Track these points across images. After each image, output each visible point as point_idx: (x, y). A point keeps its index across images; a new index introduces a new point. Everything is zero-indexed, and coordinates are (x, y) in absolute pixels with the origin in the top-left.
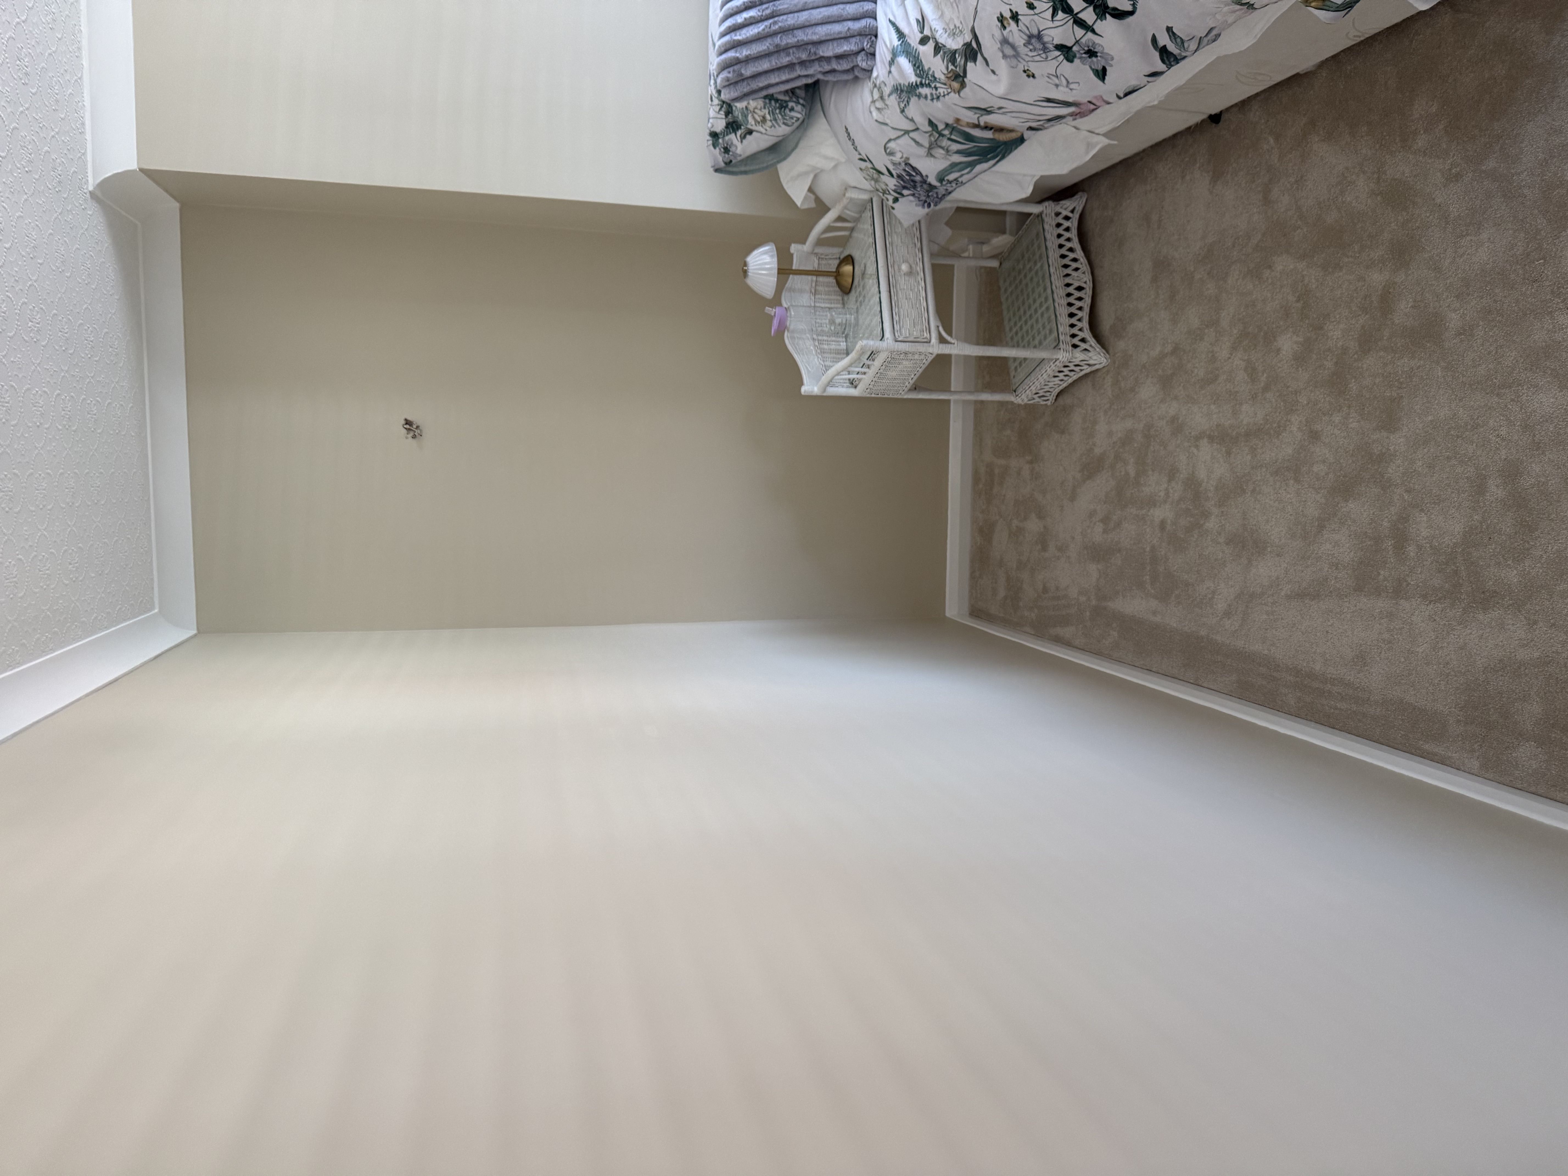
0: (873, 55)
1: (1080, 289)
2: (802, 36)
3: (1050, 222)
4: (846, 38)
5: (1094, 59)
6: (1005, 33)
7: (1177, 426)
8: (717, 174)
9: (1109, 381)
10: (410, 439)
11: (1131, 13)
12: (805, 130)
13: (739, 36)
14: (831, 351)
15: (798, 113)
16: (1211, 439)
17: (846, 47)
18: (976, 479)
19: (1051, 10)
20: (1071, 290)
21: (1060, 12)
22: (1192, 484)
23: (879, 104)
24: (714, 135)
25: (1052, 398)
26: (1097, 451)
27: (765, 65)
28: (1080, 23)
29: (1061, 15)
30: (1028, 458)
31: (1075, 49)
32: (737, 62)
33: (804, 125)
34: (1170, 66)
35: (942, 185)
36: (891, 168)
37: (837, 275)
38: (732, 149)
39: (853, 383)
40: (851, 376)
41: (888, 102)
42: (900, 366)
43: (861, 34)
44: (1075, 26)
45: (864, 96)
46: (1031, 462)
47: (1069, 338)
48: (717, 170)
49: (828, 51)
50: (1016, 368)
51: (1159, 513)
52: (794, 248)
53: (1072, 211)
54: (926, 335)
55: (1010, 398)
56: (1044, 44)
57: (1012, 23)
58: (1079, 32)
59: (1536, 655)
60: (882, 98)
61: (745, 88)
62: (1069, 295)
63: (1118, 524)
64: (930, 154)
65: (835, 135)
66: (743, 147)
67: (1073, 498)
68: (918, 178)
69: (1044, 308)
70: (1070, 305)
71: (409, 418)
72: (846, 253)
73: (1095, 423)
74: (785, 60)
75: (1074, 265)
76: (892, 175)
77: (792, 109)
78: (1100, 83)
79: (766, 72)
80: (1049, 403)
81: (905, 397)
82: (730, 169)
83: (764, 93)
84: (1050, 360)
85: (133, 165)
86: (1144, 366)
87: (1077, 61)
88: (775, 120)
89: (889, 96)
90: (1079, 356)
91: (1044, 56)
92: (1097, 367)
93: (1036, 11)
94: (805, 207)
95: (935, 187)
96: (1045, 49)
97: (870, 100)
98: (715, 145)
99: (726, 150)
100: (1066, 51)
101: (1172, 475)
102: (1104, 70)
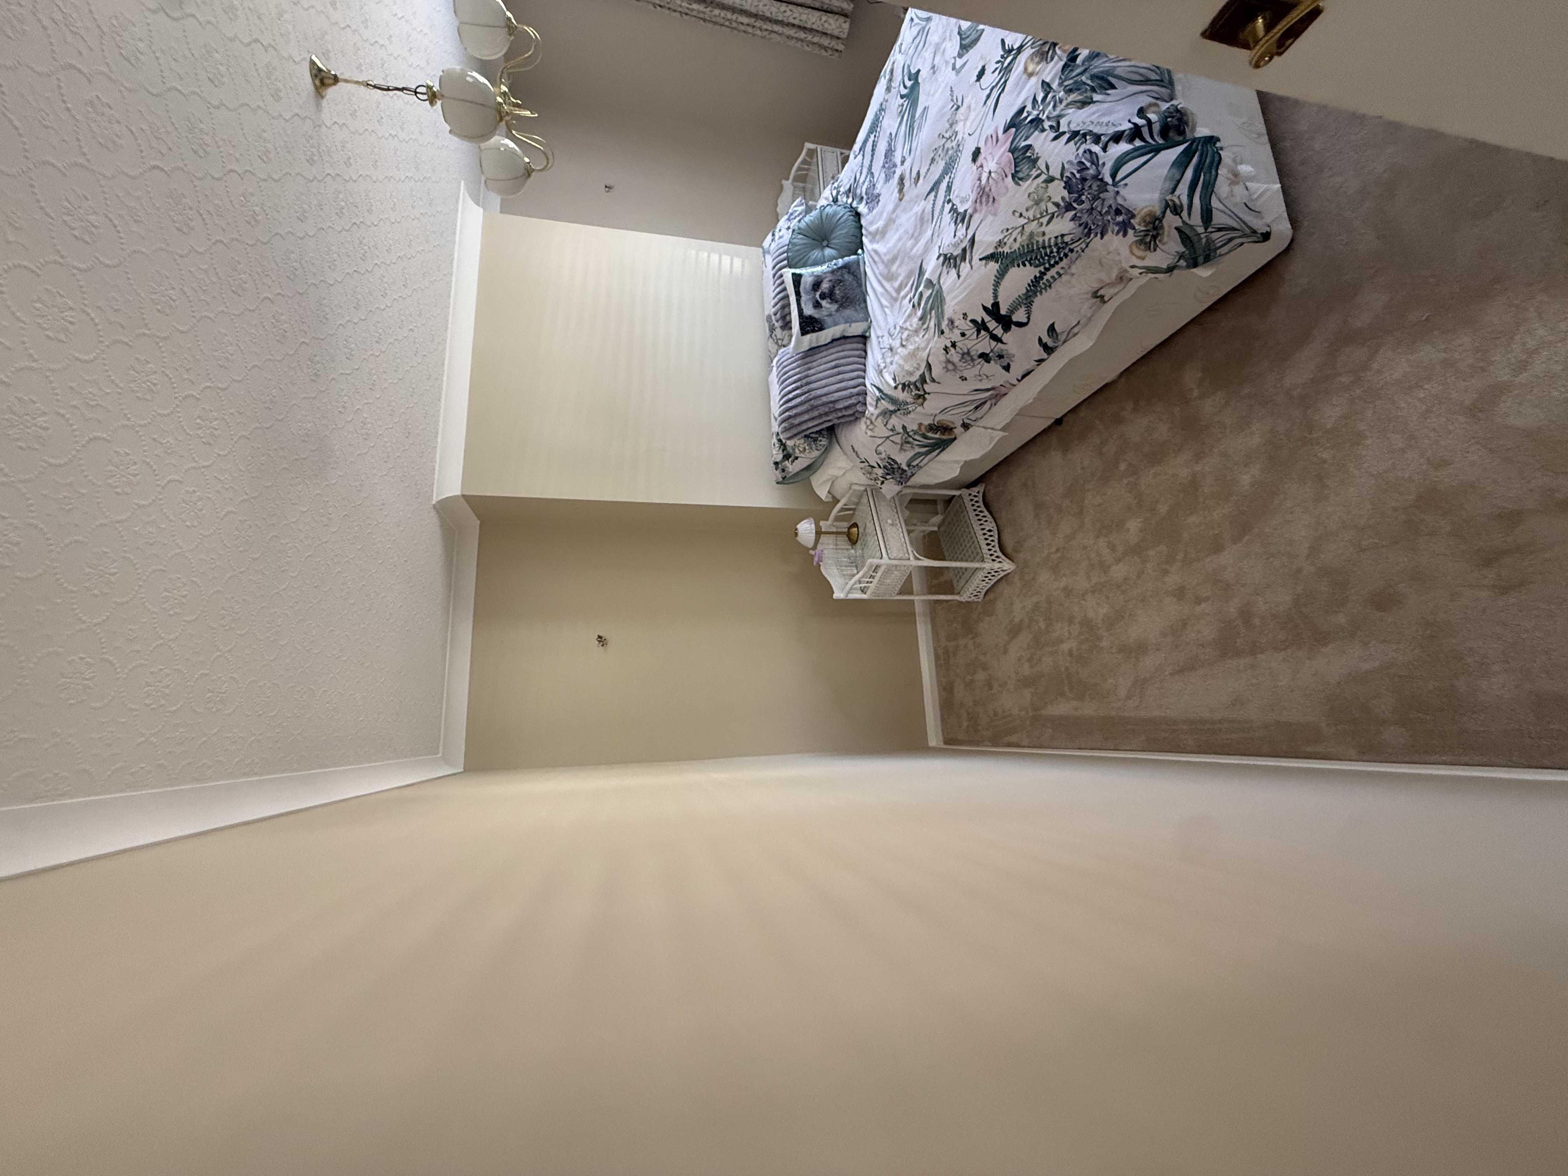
0: (865, 404)
1: (990, 531)
2: (824, 399)
3: (966, 499)
4: (850, 397)
5: (1002, 360)
6: (948, 356)
7: (1068, 592)
8: (778, 485)
9: (1017, 579)
10: (601, 647)
11: (1025, 324)
12: (828, 453)
13: (790, 404)
14: (848, 575)
15: (824, 442)
16: (1093, 592)
17: (850, 402)
18: (937, 657)
19: (976, 333)
20: (985, 531)
21: (982, 331)
22: (1087, 623)
23: (871, 427)
24: (776, 463)
25: (982, 596)
26: (1017, 620)
27: (806, 417)
28: (994, 338)
29: (983, 332)
30: (971, 636)
31: (991, 355)
32: (790, 417)
33: (827, 450)
34: (1049, 354)
35: (910, 469)
36: (879, 462)
37: (848, 535)
38: (786, 469)
39: (863, 591)
40: (863, 585)
41: (876, 424)
42: (893, 575)
43: (858, 394)
44: (991, 340)
45: (862, 425)
46: (973, 638)
47: (989, 556)
48: (778, 483)
49: (840, 405)
50: (958, 581)
51: (1065, 647)
52: (822, 523)
53: (978, 493)
54: (907, 555)
55: (957, 598)
56: (971, 357)
57: (952, 349)
58: (994, 343)
59: (1377, 664)
60: (872, 423)
61: (795, 431)
62: (984, 534)
63: (1040, 660)
64: (902, 449)
65: (845, 454)
66: (793, 467)
67: (1005, 652)
68: (896, 466)
69: (971, 543)
70: (986, 539)
71: (601, 635)
72: (853, 522)
73: (1012, 604)
74: (816, 413)
75: (984, 519)
76: (880, 467)
77: (821, 441)
78: (1007, 373)
79: (806, 421)
80: (980, 600)
81: (895, 598)
82: (786, 482)
83: (803, 434)
84: (980, 569)
85: (458, 492)
86: (1038, 564)
87: (992, 362)
88: (811, 448)
89: (877, 418)
90: (996, 566)
91: (972, 364)
92: (1009, 571)
93: (966, 337)
94: (827, 500)
95: (905, 471)
96: (973, 360)
97: (865, 426)
98: (776, 469)
99: (783, 470)
100: (985, 357)
101: (1071, 620)
102: (1009, 365)
